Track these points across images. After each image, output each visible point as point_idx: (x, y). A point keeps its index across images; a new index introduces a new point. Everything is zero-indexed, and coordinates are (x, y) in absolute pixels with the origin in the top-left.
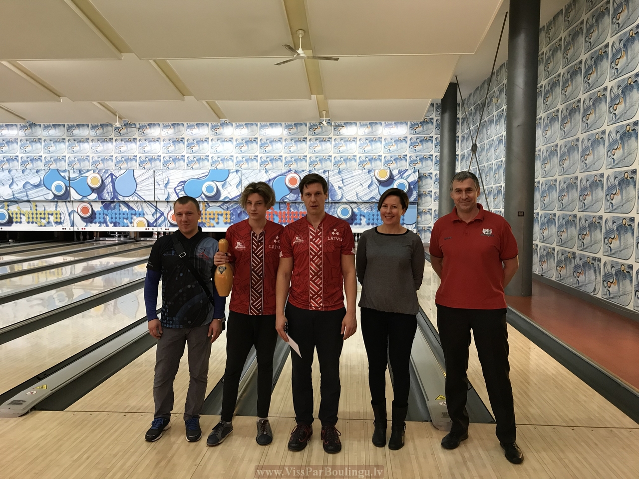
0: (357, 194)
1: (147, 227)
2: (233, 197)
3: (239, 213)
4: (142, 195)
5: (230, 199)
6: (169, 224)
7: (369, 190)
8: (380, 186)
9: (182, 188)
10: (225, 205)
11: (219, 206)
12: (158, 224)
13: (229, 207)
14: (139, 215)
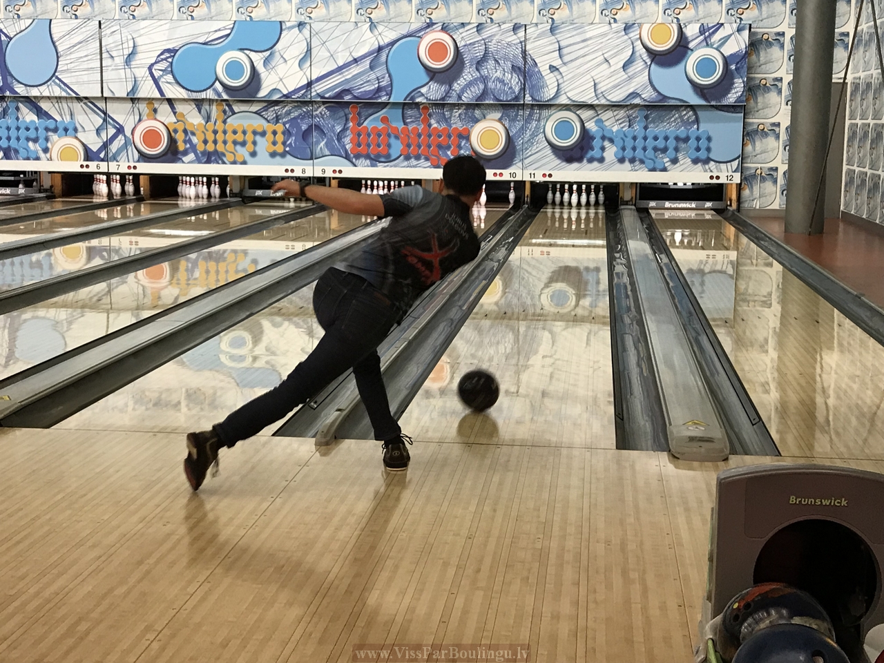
0: (595, 84)
1: (84, 160)
2: (290, 91)
3: (306, 130)
4: (72, 83)
5: (284, 95)
6: (136, 155)
7: (626, 76)
8: (653, 66)
9: (168, 67)
10: (272, 109)
11: (255, 113)
12: (110, 155)
13: (281, 115)
14: (64, 132)
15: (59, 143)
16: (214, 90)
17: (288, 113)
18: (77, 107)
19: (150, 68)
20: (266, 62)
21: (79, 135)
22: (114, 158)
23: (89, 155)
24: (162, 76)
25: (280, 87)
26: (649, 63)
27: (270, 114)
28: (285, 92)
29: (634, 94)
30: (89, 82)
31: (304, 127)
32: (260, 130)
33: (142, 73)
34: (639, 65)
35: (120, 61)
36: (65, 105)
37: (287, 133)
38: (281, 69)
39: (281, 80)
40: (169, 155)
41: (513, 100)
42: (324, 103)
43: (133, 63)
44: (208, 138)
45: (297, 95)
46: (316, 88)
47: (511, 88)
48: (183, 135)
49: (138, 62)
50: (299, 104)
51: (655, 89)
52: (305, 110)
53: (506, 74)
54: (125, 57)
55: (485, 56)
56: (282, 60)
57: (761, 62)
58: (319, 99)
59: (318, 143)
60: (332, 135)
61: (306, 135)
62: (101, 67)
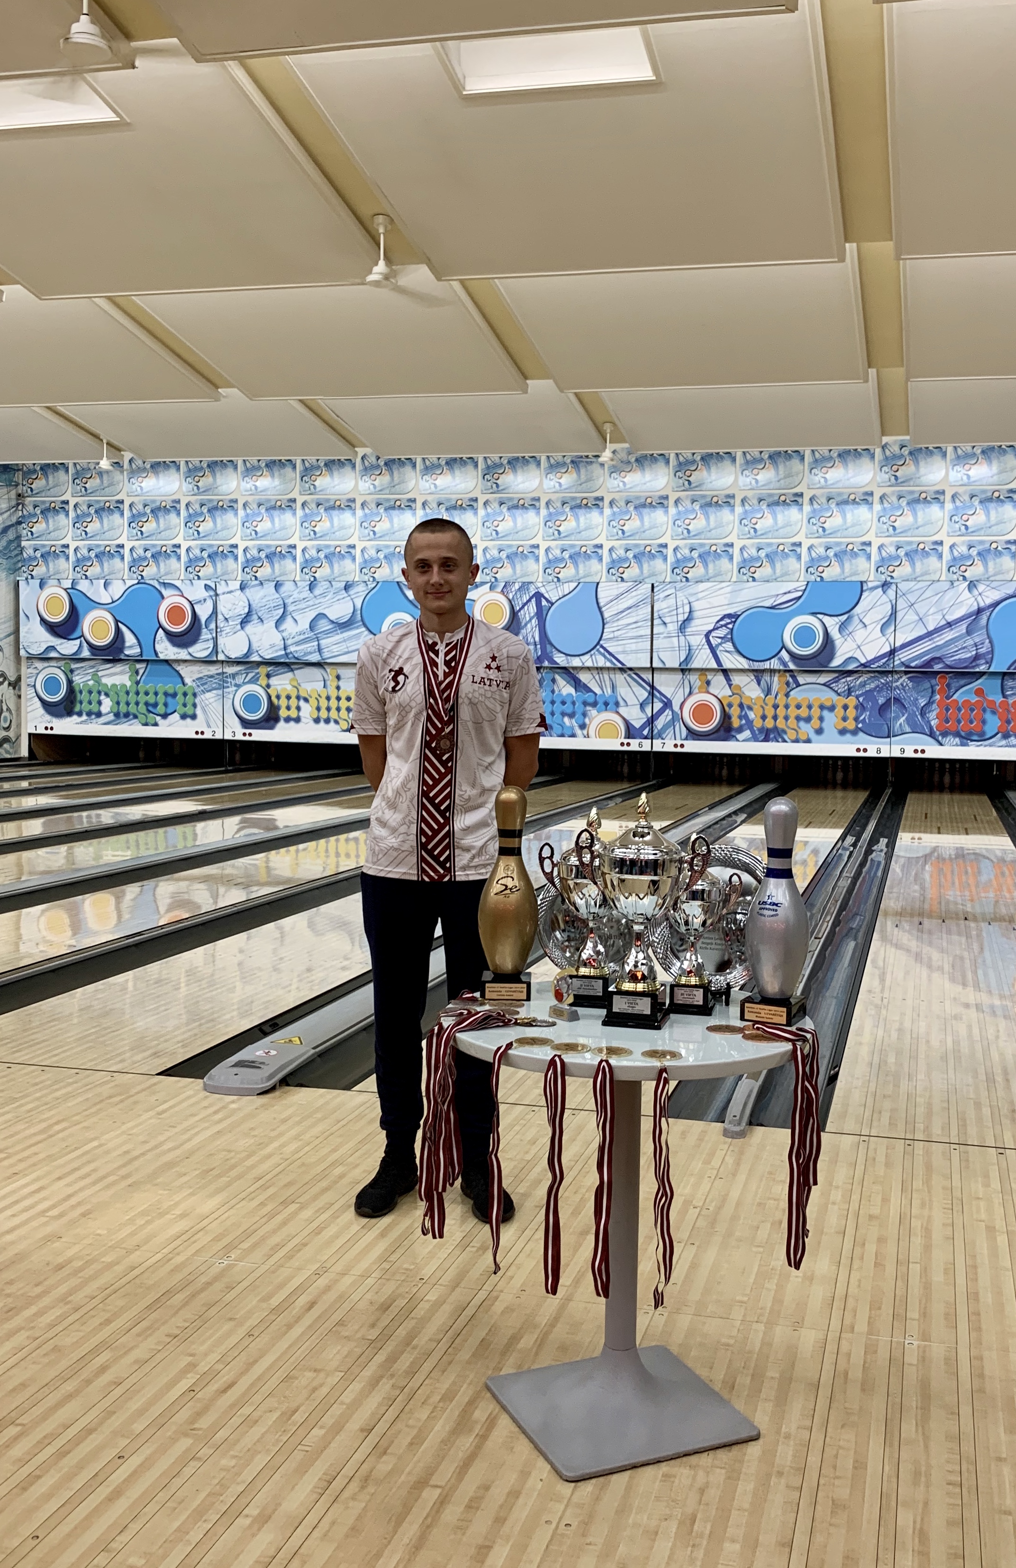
1: (625, 738)
2: (869, 659)
3: (883, 705)
4: (618, 653)
5: (862, 665)
6: (684, 732)
9: (727, 634)
10: (844, 680)
11: (824, 685)
12: (655, 732)
13: (854, 686)
14: (604, 707)
15: (597, 718)
16: (780, 659)
17: (863, 685)
18: (620, 678)
19: (707, 635)
20: (842, 627)
21: (622, 710)
22: (660, 736)
23: (631, 732)
24: (720, 644)
25: (858, 655)
27: (841, 686)
28: (863, 661)
30: (636, 652)
31: (881, 701)
32: (828, 704)
33: (697, 640)
35: (673, 627)
36: (606, 677)
37: (860, 707)
38: (860, 635)
39: (859, 647)
40: (722, 732)
42: (906, 673)
43: (688, 630)
44: (766, 713)
45: (877, 664)
46: (901, 656)
48: (739, 710)
49: (694, 629)
50: (876, 674)
52: (883, 681)
54: (680, 623)
56: (861, 625)
58: (903, 669)
59: (897, 718)
60: (915, 709)
61: (883, 709)
62: (652, 635)
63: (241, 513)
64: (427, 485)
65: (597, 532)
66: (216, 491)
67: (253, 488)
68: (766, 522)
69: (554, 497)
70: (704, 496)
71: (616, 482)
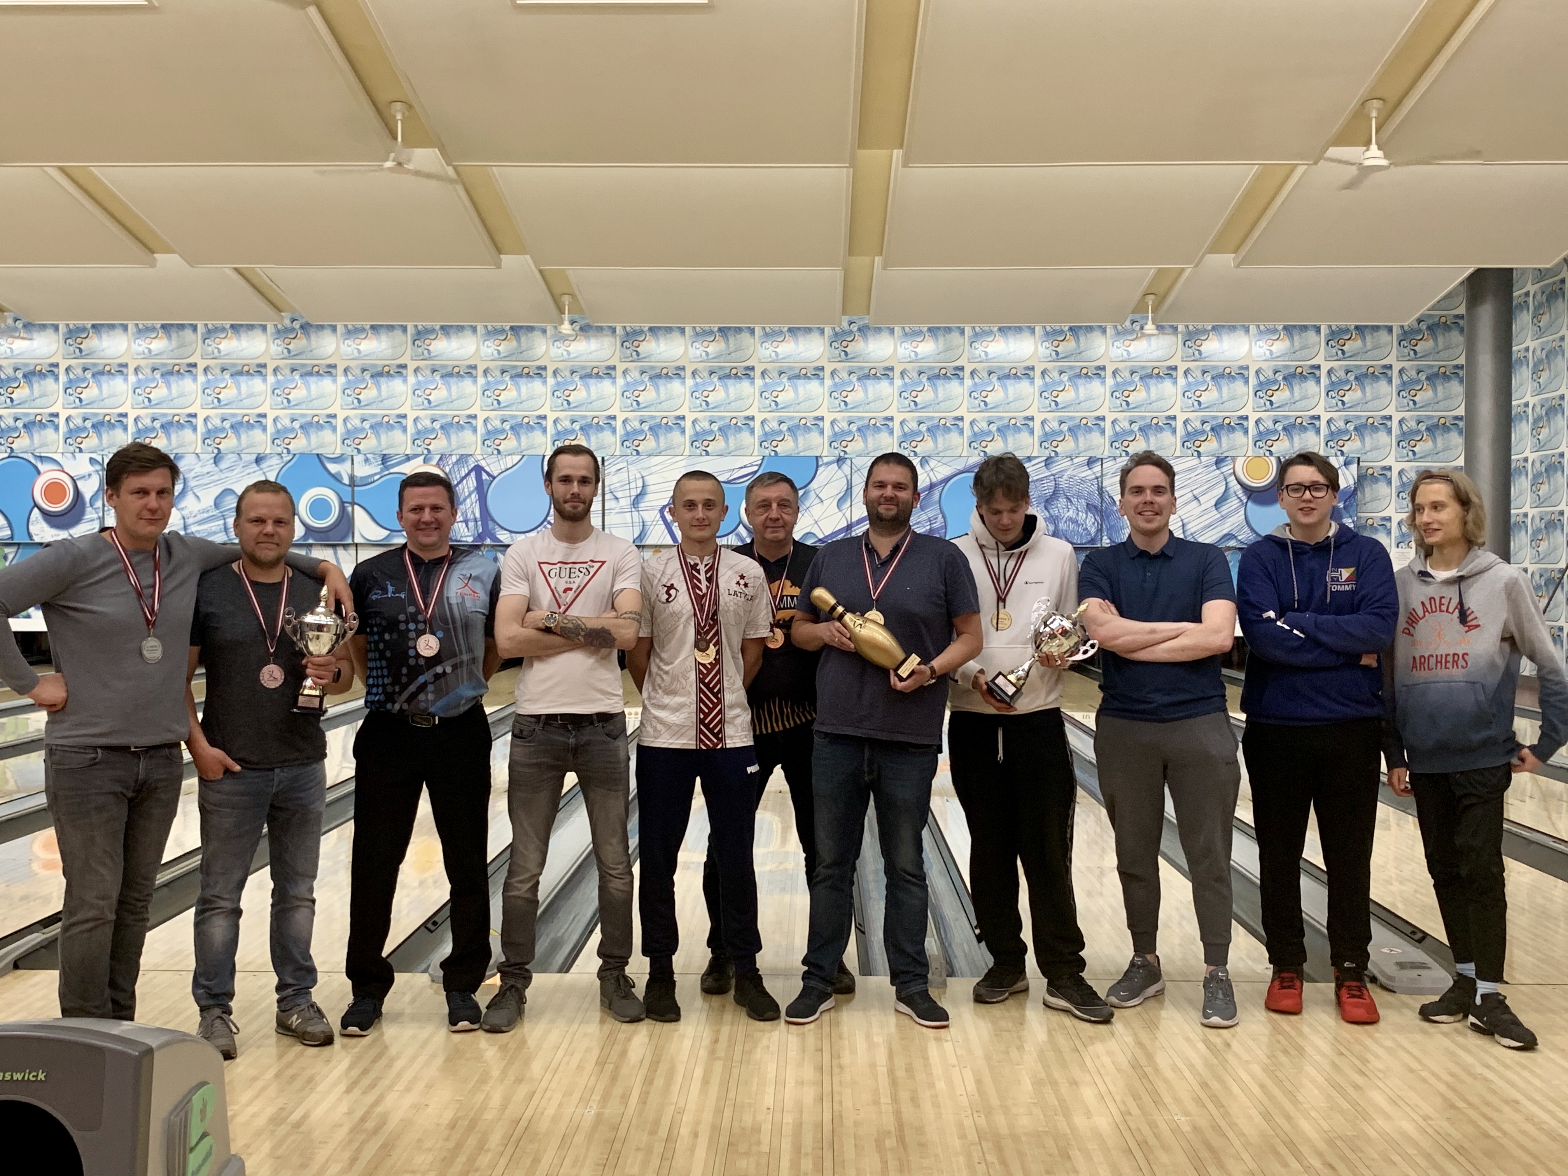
0: (1183, 526)
2: (826, 534)
7: (1219, 515)
8: (1249, 504)
16: (738, 535)
25: (815, 530)
26: (1245, 501)
28: (821, 536)
29: (1229, 536)
33: (651, 516)
34: (1233, 503)
35: (625, 502)
38: (817, 510)
39: (816, 522)
41: (1089, 542)
43: (641, 505)
47: (1087, 529)
49: (647, 504)
51: (1252, 530)
53: (1080, 513)
54: (633, 498)
55: (1054, 493)
56: (817, 500)
57: (1367, 500)
62: (603, 510)
63: (132, 378)
64: (349, 349)
65: (540, 402)
66: (102, 354)
67: (146, 351)
68: (717, 396)
69: (491, 365)
70: (652, 368)
71: (560, 351)
